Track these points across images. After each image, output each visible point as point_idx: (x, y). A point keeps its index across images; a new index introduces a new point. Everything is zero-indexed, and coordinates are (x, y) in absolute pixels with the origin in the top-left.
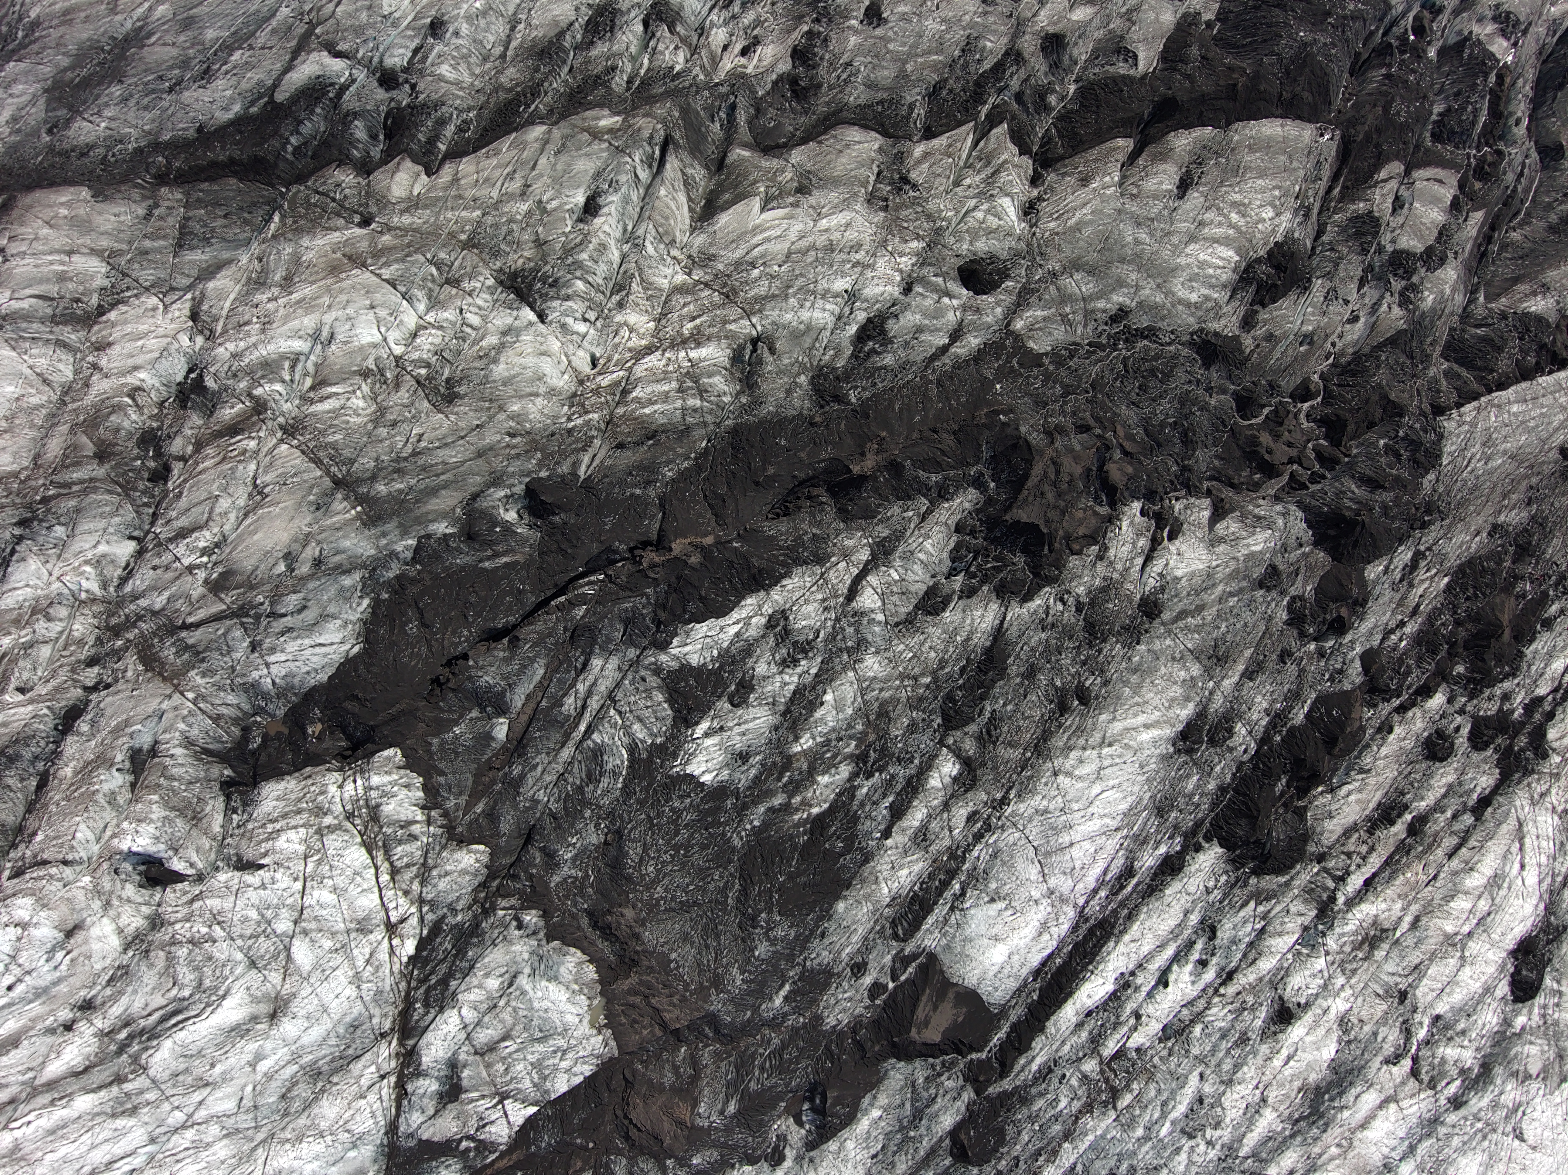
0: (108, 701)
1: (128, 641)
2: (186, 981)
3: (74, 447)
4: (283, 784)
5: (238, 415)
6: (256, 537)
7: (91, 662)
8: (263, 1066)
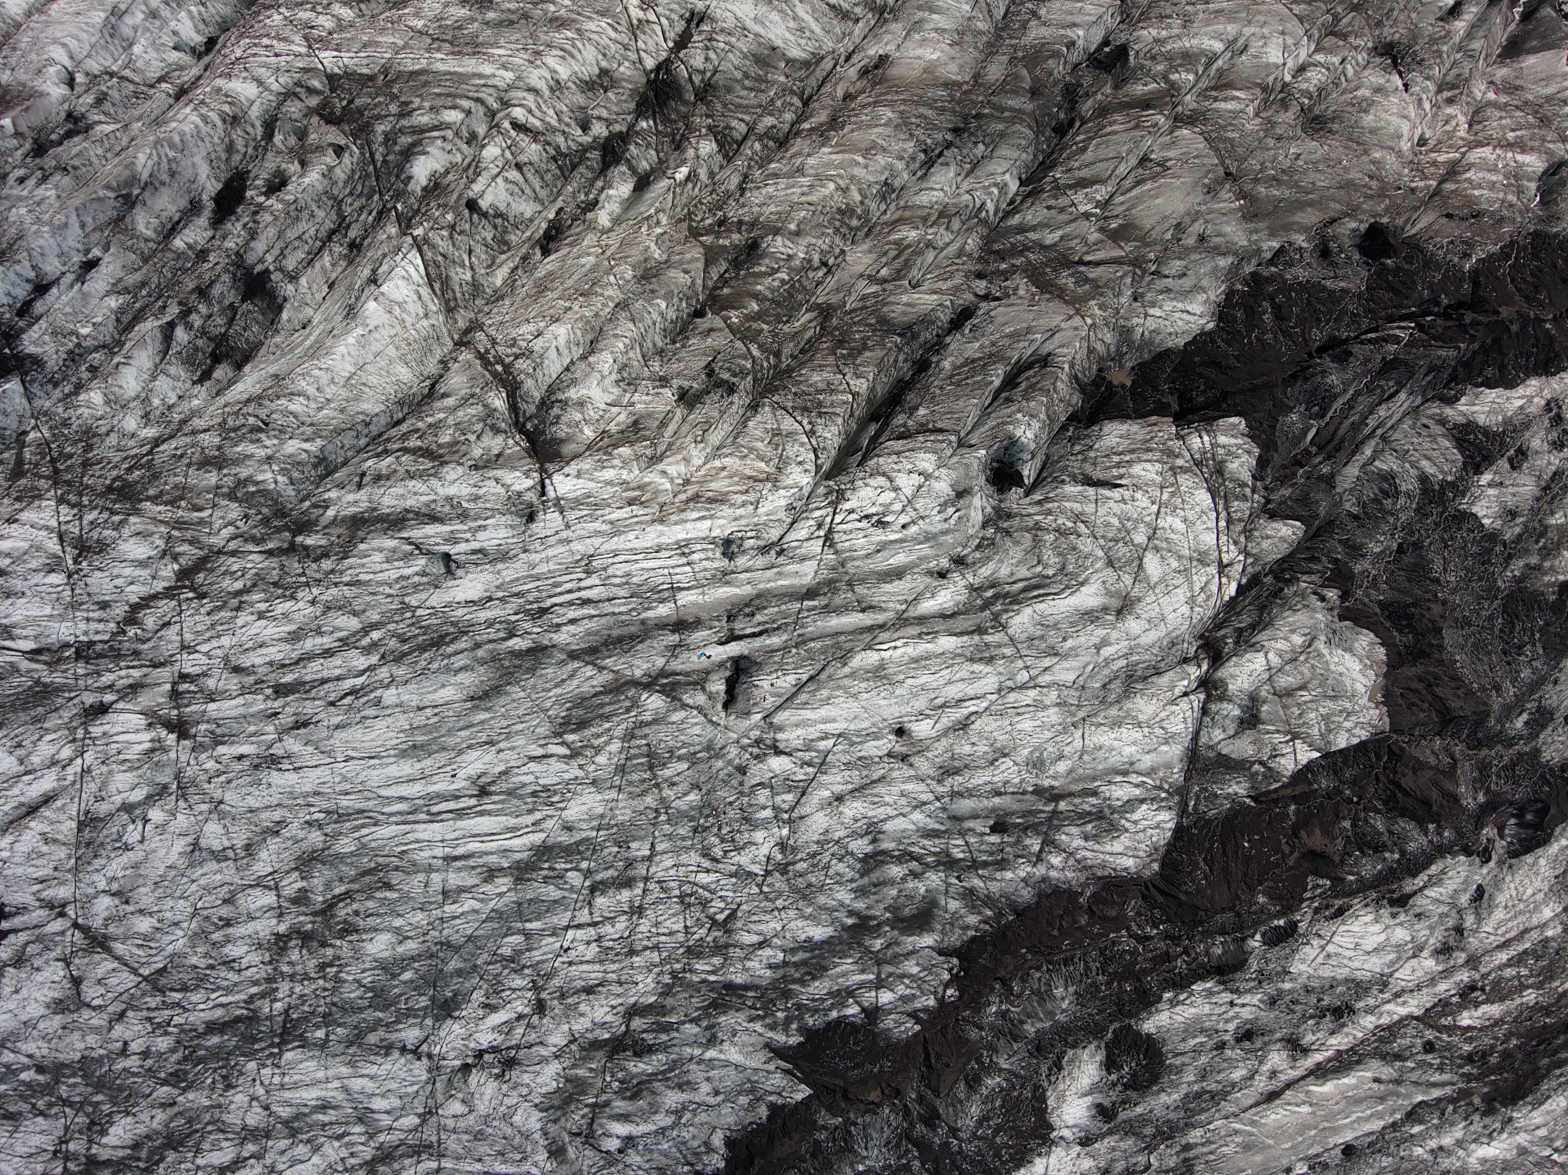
0: (1000, 311)
1: (1013, 265)
2: (1051, 562)
3: (1017, 77)
4: (1125, 427)
5: (1151, 92)
6: (1157, 201)
7: (980, 276)
8: (1106, 652)
